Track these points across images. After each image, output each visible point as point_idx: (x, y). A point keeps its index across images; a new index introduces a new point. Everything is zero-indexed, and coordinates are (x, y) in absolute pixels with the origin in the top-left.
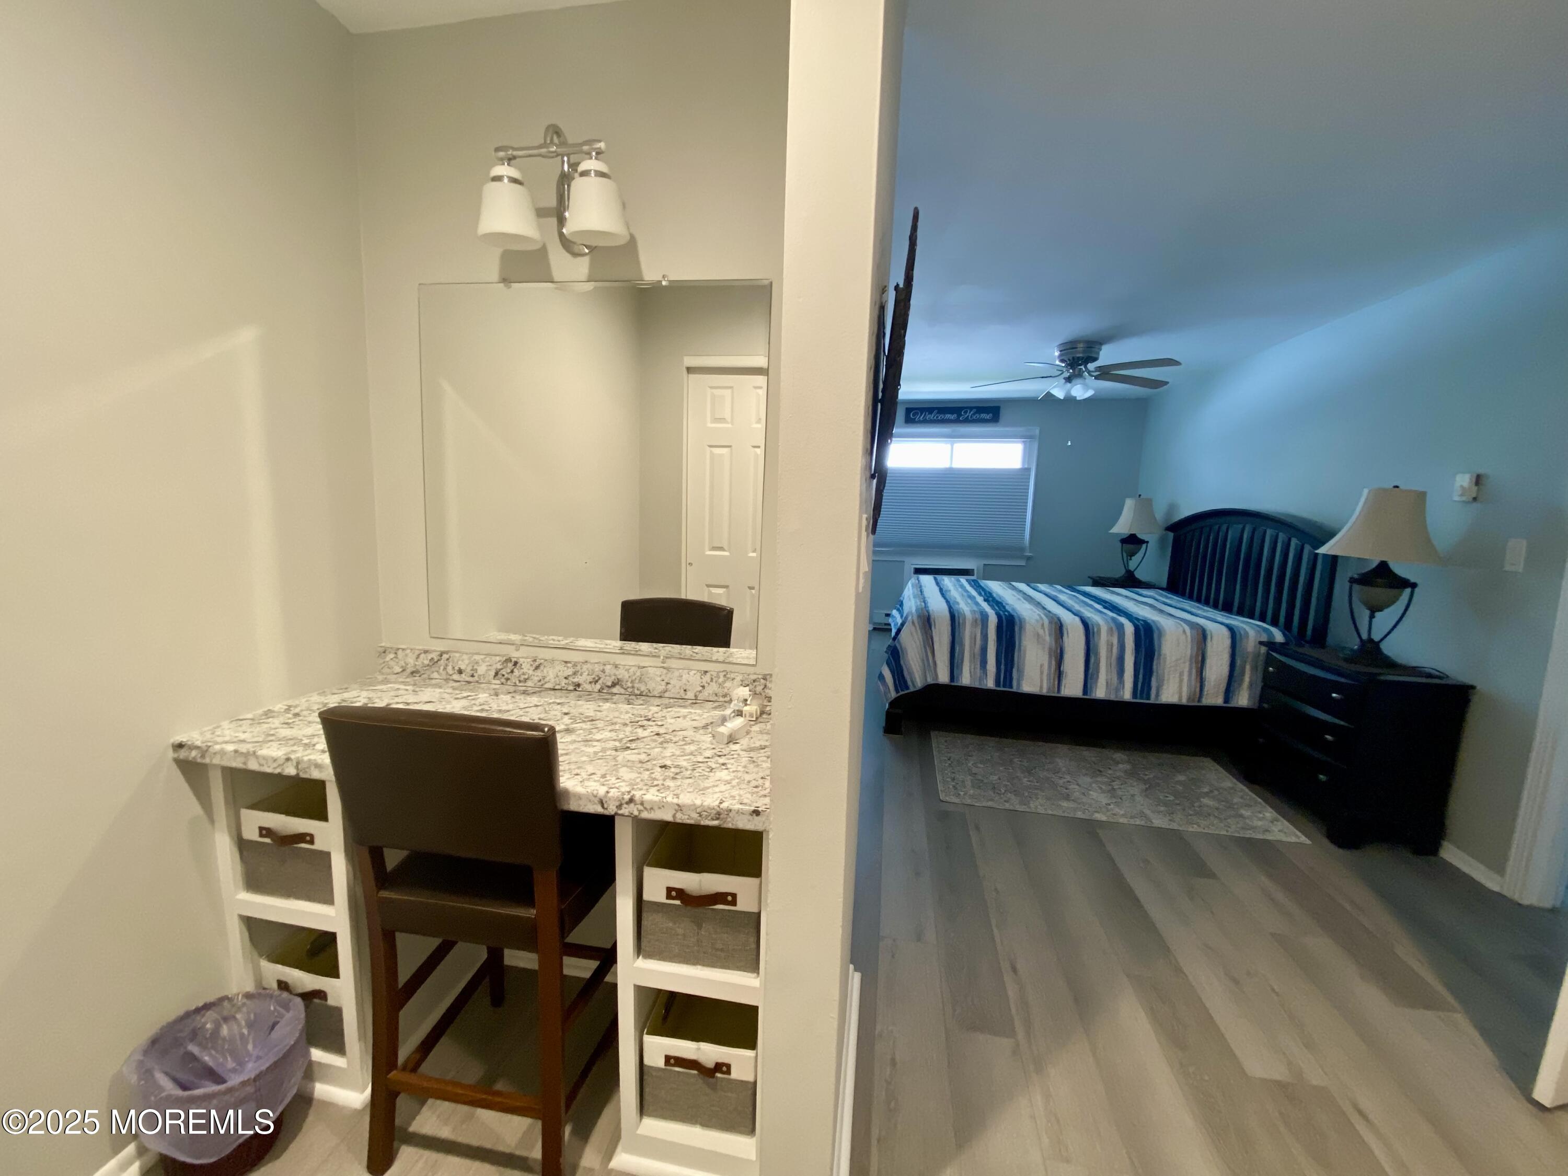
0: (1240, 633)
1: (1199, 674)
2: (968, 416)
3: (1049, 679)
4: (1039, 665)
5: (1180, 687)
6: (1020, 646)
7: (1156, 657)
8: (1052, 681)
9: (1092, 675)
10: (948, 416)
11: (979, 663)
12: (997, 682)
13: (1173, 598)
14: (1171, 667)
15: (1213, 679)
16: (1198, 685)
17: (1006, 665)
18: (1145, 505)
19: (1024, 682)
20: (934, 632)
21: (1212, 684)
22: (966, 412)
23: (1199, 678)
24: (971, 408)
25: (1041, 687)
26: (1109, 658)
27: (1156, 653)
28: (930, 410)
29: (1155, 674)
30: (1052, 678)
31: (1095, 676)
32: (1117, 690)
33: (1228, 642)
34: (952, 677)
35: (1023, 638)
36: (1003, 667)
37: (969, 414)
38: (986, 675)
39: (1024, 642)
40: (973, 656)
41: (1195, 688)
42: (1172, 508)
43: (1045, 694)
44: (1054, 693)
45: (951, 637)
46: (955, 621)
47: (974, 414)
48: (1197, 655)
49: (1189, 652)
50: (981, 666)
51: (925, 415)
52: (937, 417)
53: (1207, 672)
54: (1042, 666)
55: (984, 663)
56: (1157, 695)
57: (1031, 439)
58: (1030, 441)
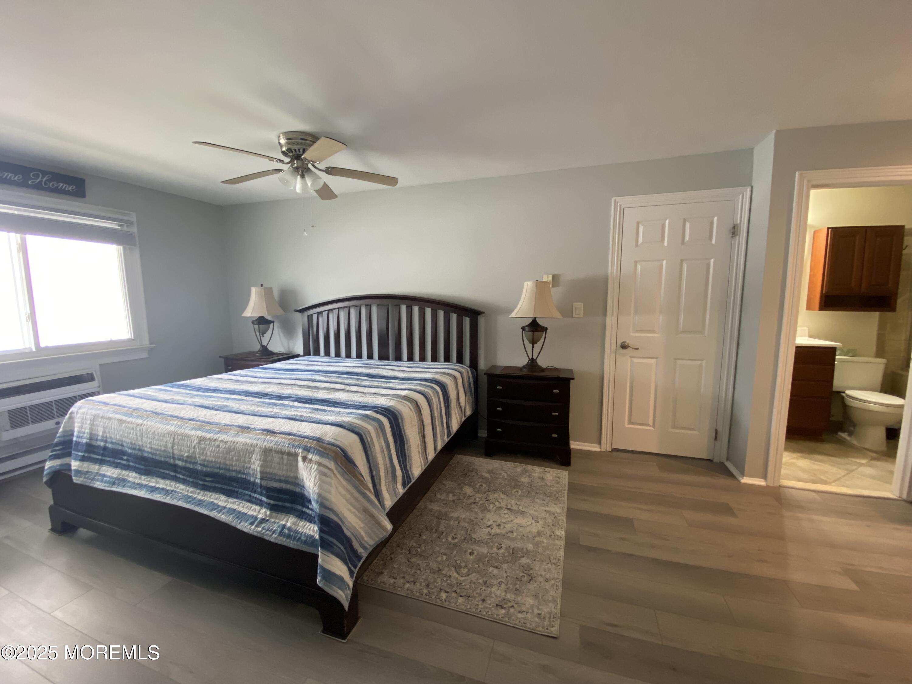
4: (417, 448)
6: (406, 437)
8: (424, 456)
12: (404, 485)
19: (414, 470)
24: (44, 172)
25: (421, 467)
38: (398, 482)
39: (406, 431)
44: (426, 465)
56: (452, 430)
57: (130, 223)
58: (127, 226)
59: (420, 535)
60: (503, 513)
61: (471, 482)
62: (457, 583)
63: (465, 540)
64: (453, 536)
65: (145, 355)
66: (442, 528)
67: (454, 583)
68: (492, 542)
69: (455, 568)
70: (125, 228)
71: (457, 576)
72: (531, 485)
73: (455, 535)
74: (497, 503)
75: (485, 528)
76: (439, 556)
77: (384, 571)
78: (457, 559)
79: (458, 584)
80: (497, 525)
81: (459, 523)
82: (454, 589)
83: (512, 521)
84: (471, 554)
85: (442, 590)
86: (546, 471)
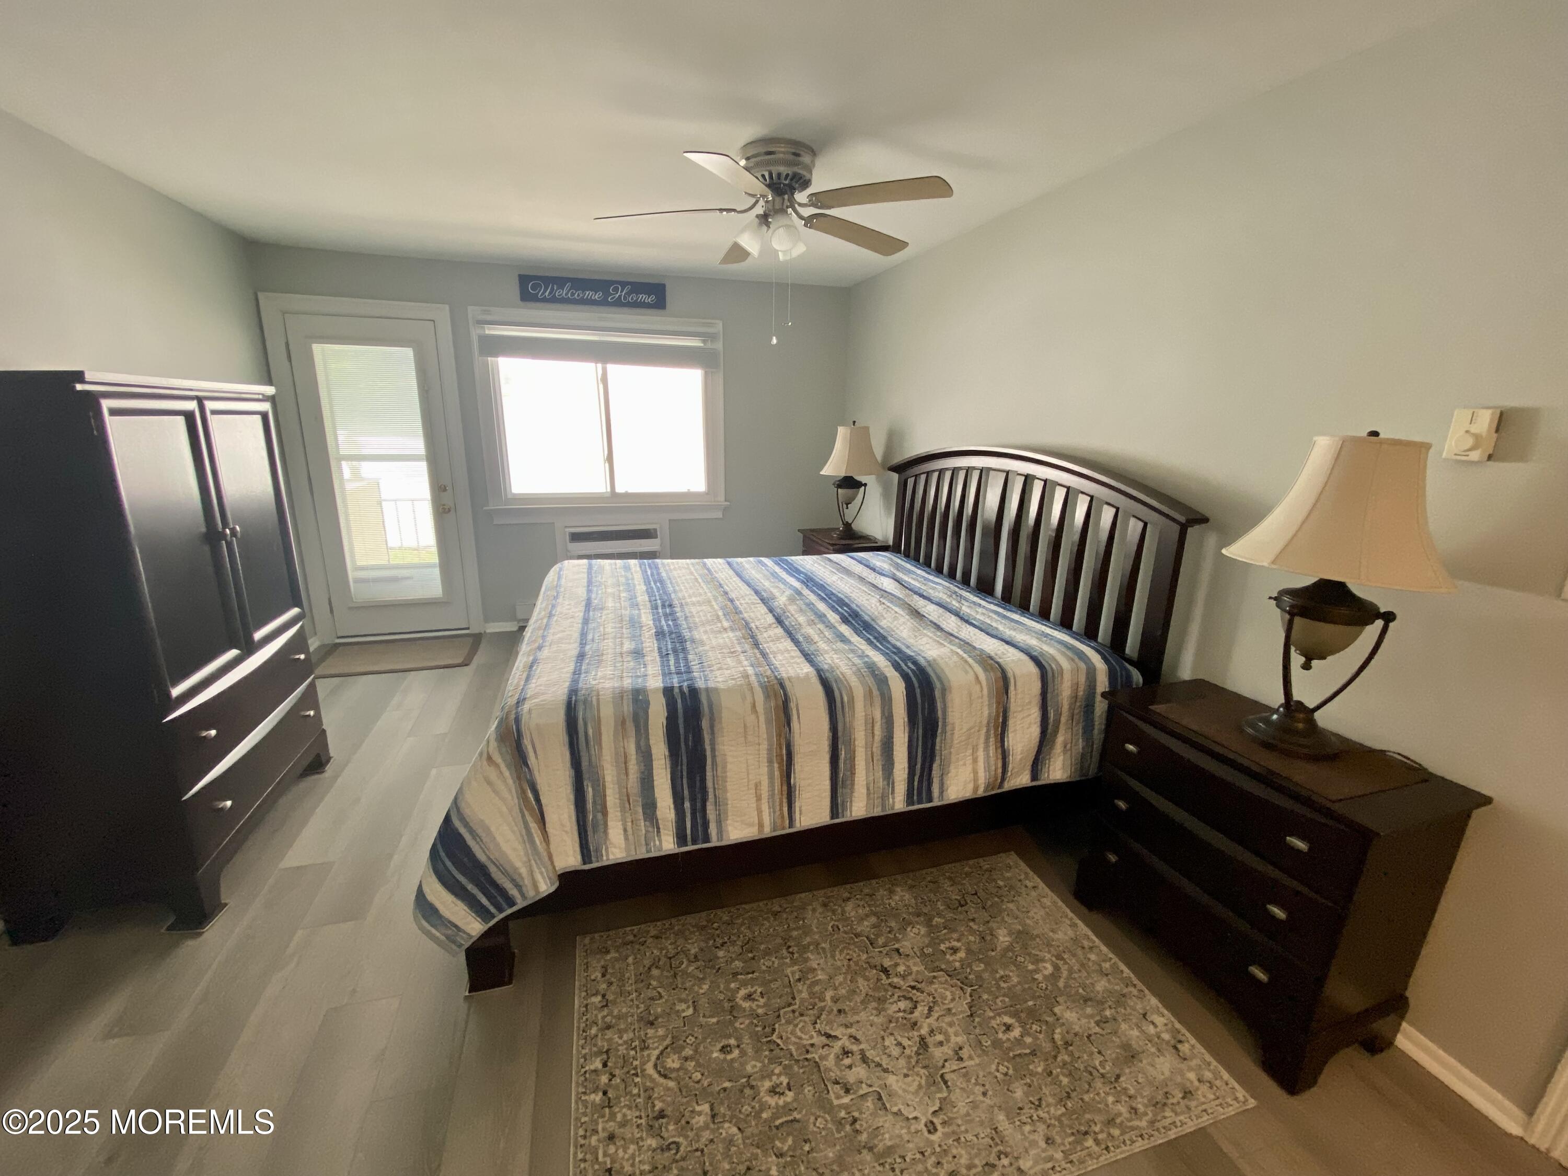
0: (1052, 668)
1: (999, 745)
2: (620, 296)
3: (772, 807)
4: (752, 786)
5: (975, 772)
6: (714, 757)
7: (939, 731)
8: (778, 808)
9: (843, 781)
10: (589, 294)
11: (640, 810)
12: (681, 838)
13: (914, 573)
14: (961, 742)
15: (1019, 749)
16: (1000, 765)
17: (693, 800)
18: (861, 437)
19: (729, 822)
20: (536, 773)
21: (1019, 757)
22: (616, 290)
23: (1000, 751)
24: (624, 284)
25: (761, 825)
26: (869, 746)
27: (940, 724)
28: (560, 281)
29: (937, 758)
30: (777, 803)
31: (849, 782)
32: (884, 797)
33: (1037, 686)
34: (585, 851)
35: (719, 740)
36: (687, 805)
37: (621, 293)
38: (658, 828)
39: (721, 747)
40: (626, 799)
41: (996, 770)
42: (893, 439)
43: (769, 836)
44: (784, 828)
45: (572, 772)
46: (577, 733)
47: (629, 294)
48: (997, 716)
49: (986, 713)
50: (644, 813)
51: (552, 289)
52: (573, 294)
53: (1010, 739)
54: (757, 786)
55: (650, 807)
56: (942, 791)
57: (712, 337)
58: (711, 341)
59: (723, 944)
60: (899, 1039)
61: (945, 928)
62: (635, 1068)
63: (758, 1016)
64: (755, 992)
65: (719, 515)
66: (764, 964)
67: (632, 1063)
68: (785, 1067)
69: (673, 1043)
70: (709, 345)
71: (653, 1058)
72: (1067, 1044)
73: (761, 993)
74: (921, 1009)
75: (819, 1032)
76: (685, 1001)
77: (612, 951)
78: (695, 1035)
79: (633, 1072)
80: (843, 1048)
81: (799, 980)
82: (617, 1072)
83: (886, 1071)
84: (725, 1049)
85: (608, 1054)
86: (1175, 1048)
